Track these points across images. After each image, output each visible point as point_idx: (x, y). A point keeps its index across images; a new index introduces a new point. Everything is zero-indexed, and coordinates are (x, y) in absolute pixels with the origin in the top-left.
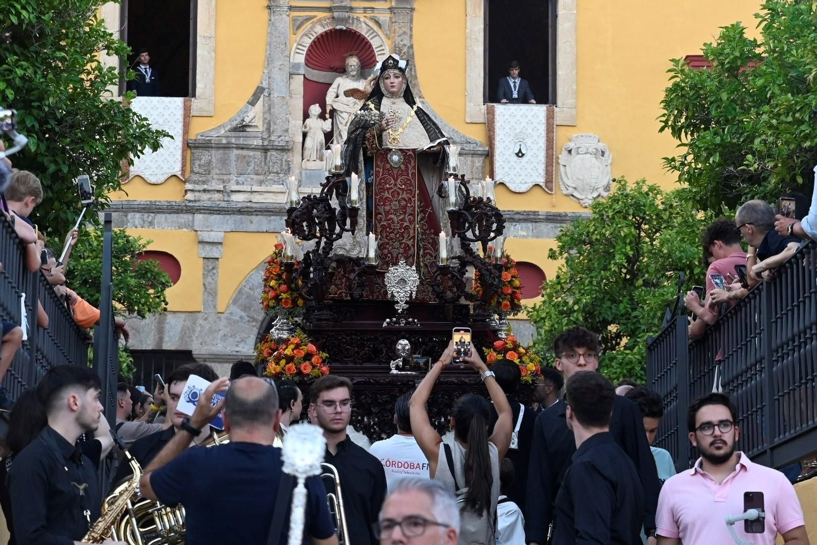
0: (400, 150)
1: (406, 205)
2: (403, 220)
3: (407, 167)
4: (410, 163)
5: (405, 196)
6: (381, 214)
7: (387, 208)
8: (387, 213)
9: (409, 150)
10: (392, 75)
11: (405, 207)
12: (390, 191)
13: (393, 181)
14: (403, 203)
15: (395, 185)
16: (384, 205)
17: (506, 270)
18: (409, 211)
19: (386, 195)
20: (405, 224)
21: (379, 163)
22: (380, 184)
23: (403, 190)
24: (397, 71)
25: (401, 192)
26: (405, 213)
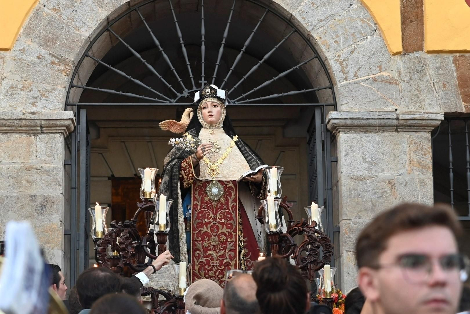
0: (220, 181)
1: (226, 240)
2: (223, 256)
3: (227, 200)
4: (230, 195)
5: (225, 230)
6: (198, 250)
7: (206, 244)
8: (206, 249)
9: (229, 182)
10: (209, 104)
11: (225, 242)
12: (209, 226)
13: (211, 215)
14: (223, 238)
15: (215, 219)
16: (203, 240)
17: (337, 307)
18: (229, 246)
19: (205, 229)
20: (225, 261)
21: (197, 196)
22: (198, 218)
23: (223, 224)
24: (215, 100)
25: (220, 226)
26: (225, 249)
